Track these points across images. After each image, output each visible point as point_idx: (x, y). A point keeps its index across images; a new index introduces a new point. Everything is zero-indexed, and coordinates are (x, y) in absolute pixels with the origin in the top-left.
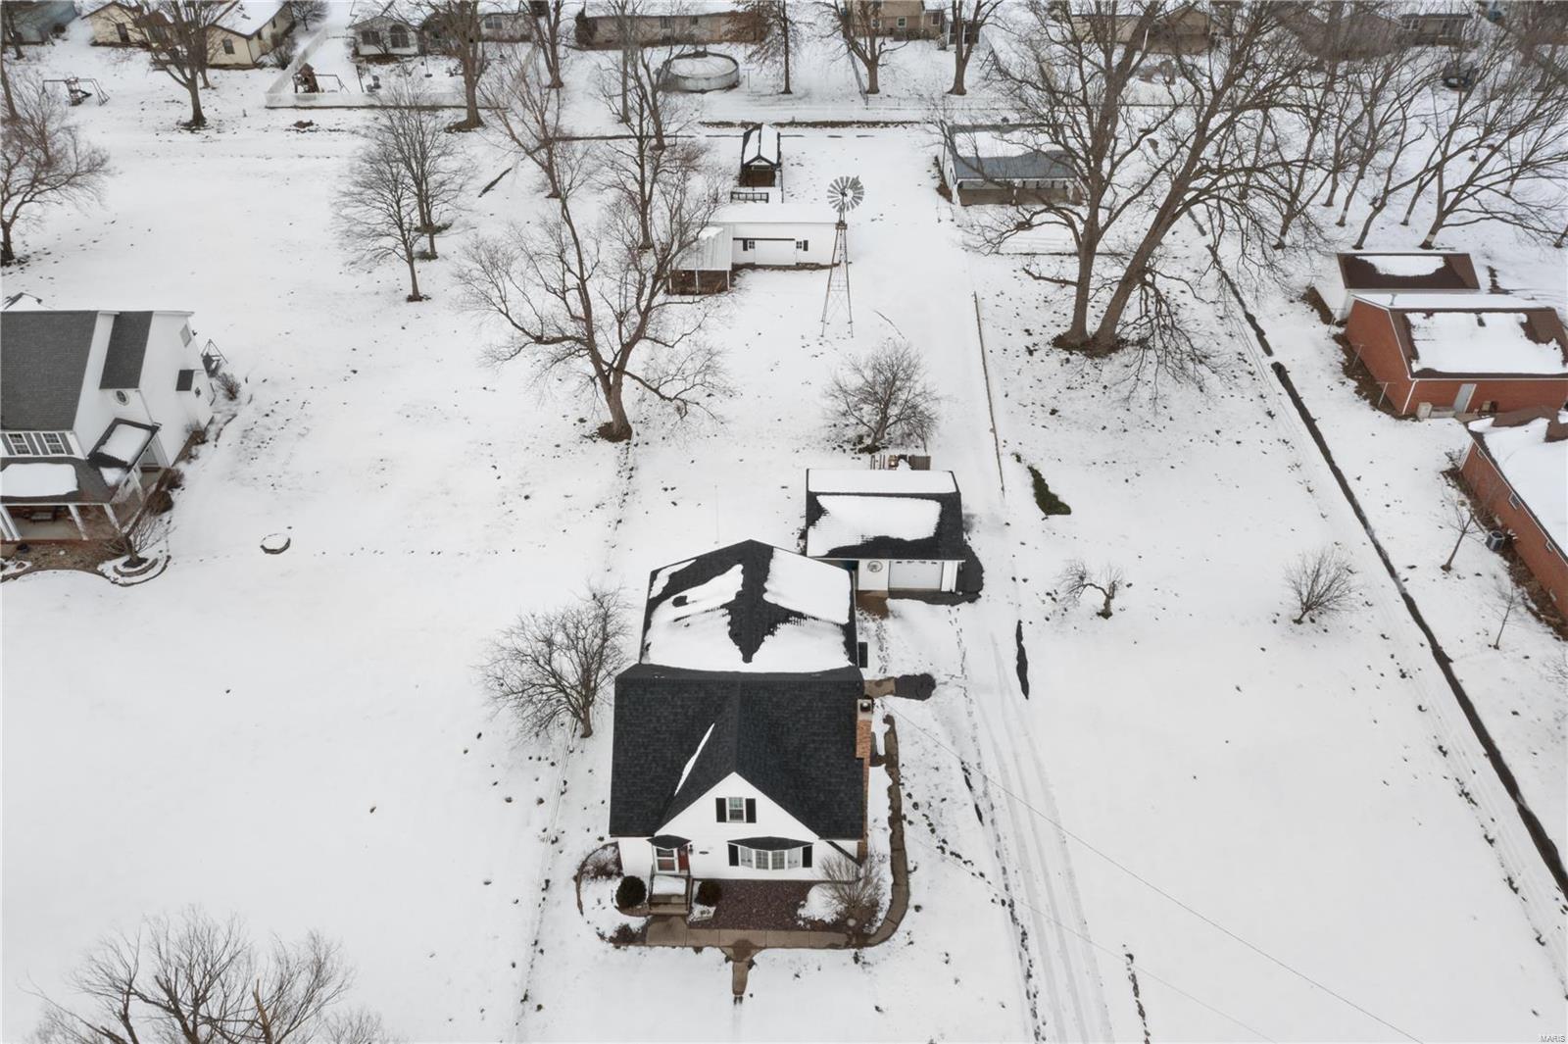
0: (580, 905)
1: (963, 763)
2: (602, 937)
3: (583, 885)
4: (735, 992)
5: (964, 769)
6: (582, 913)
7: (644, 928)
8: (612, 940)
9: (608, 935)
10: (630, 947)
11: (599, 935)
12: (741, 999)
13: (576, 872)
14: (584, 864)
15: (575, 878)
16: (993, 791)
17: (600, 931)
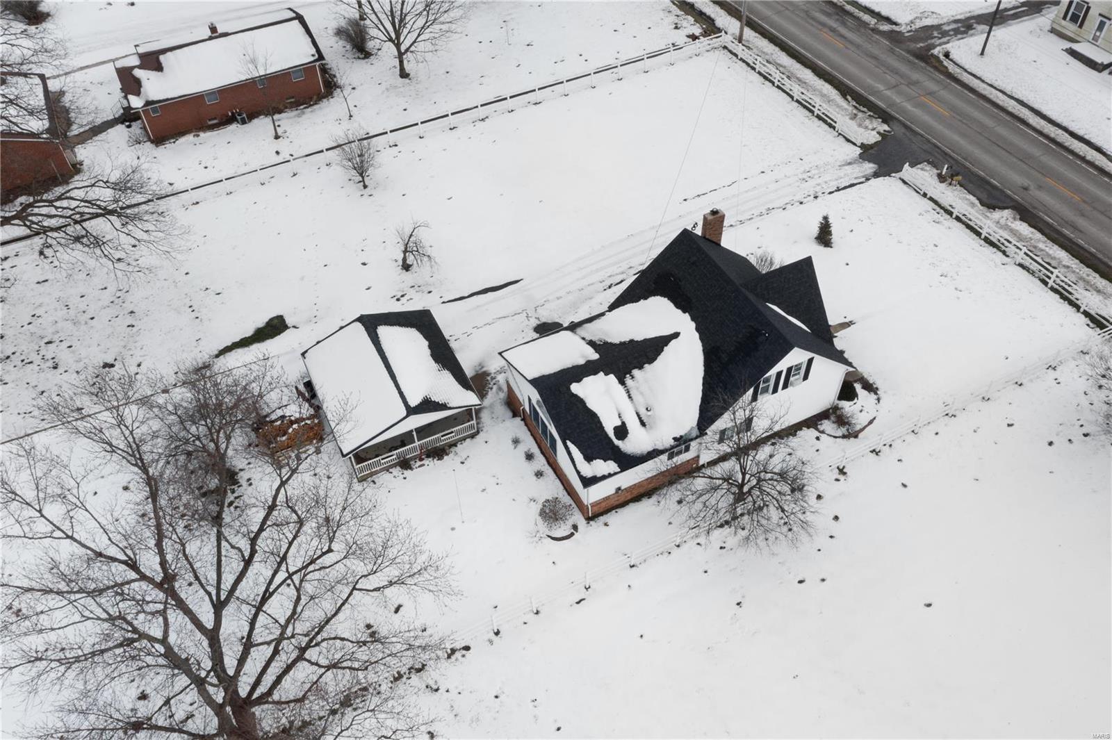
0: (871, 422)
1: (605, 290)
2: (879, 400)
3: (858, 428)
4: (849, 326)
5: (610, 287)
6: (875, 418)
7: (856, 381)
8: (876, 394)
9: (876, 397)
10: (871, 382)
11: (879, 402)
12: (851, 322)
13: (852, 439)
14: (844, 437)
15: (856, 437)
16: (621, 270)
17: (877, 402)
